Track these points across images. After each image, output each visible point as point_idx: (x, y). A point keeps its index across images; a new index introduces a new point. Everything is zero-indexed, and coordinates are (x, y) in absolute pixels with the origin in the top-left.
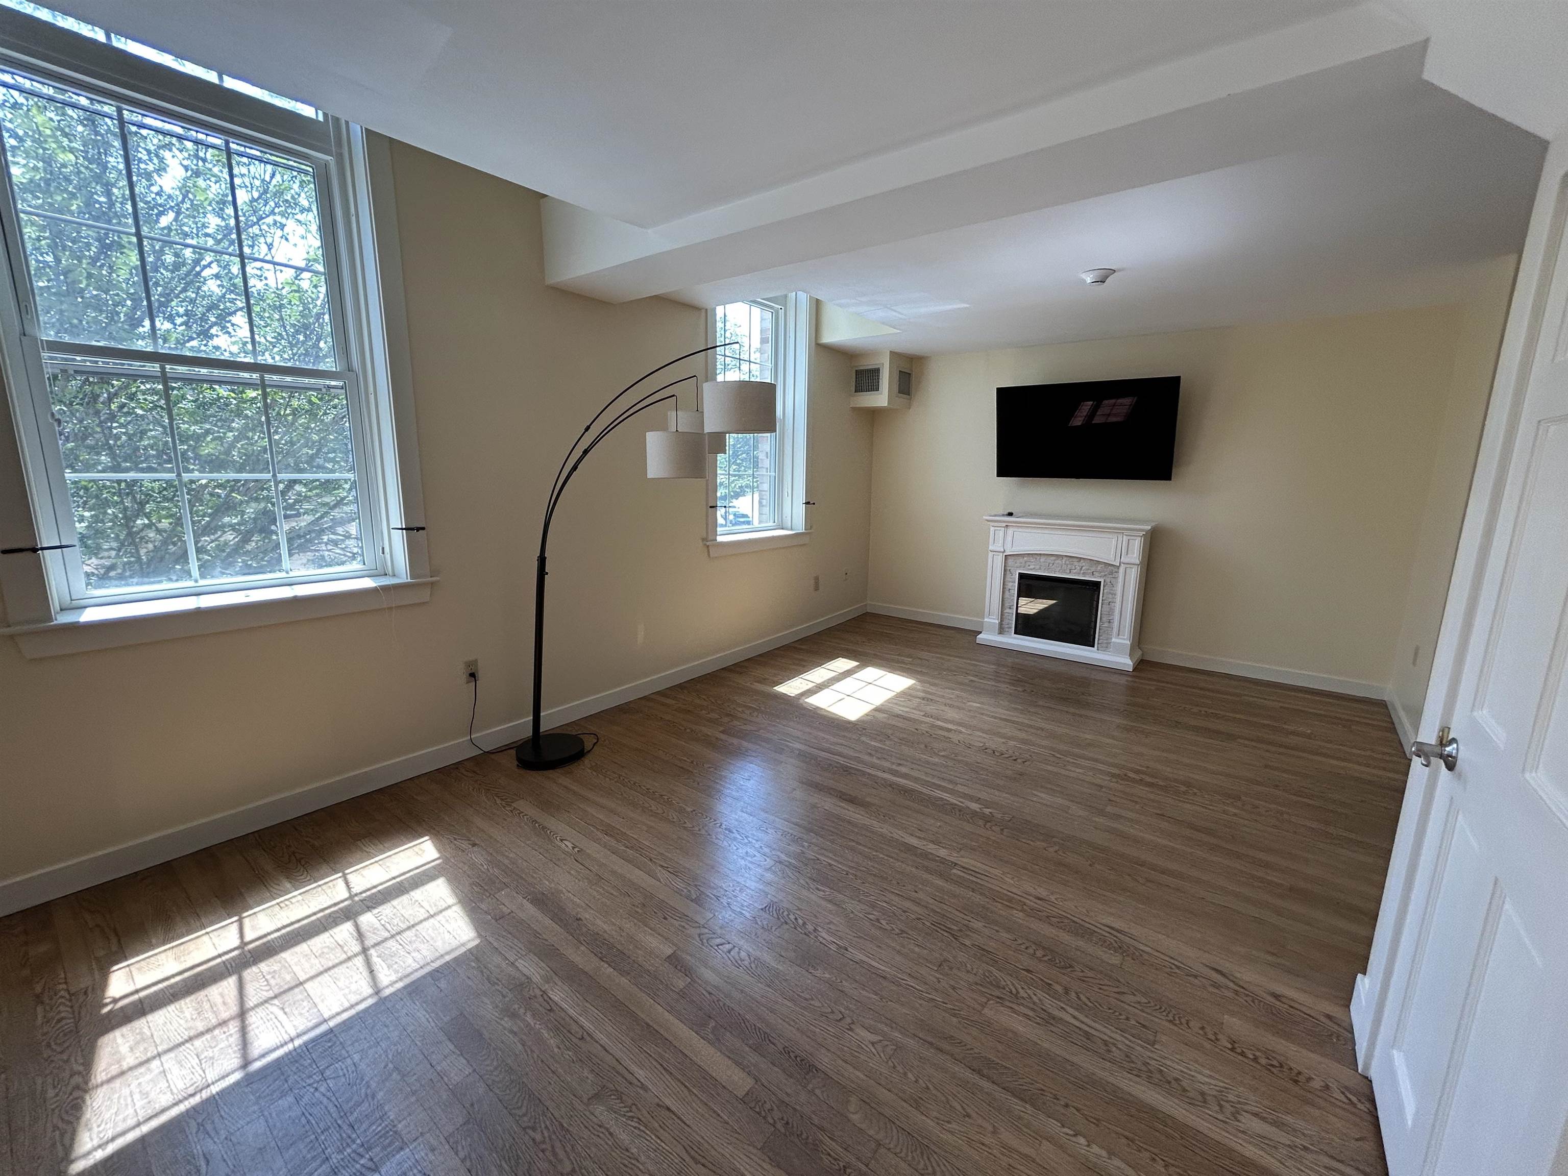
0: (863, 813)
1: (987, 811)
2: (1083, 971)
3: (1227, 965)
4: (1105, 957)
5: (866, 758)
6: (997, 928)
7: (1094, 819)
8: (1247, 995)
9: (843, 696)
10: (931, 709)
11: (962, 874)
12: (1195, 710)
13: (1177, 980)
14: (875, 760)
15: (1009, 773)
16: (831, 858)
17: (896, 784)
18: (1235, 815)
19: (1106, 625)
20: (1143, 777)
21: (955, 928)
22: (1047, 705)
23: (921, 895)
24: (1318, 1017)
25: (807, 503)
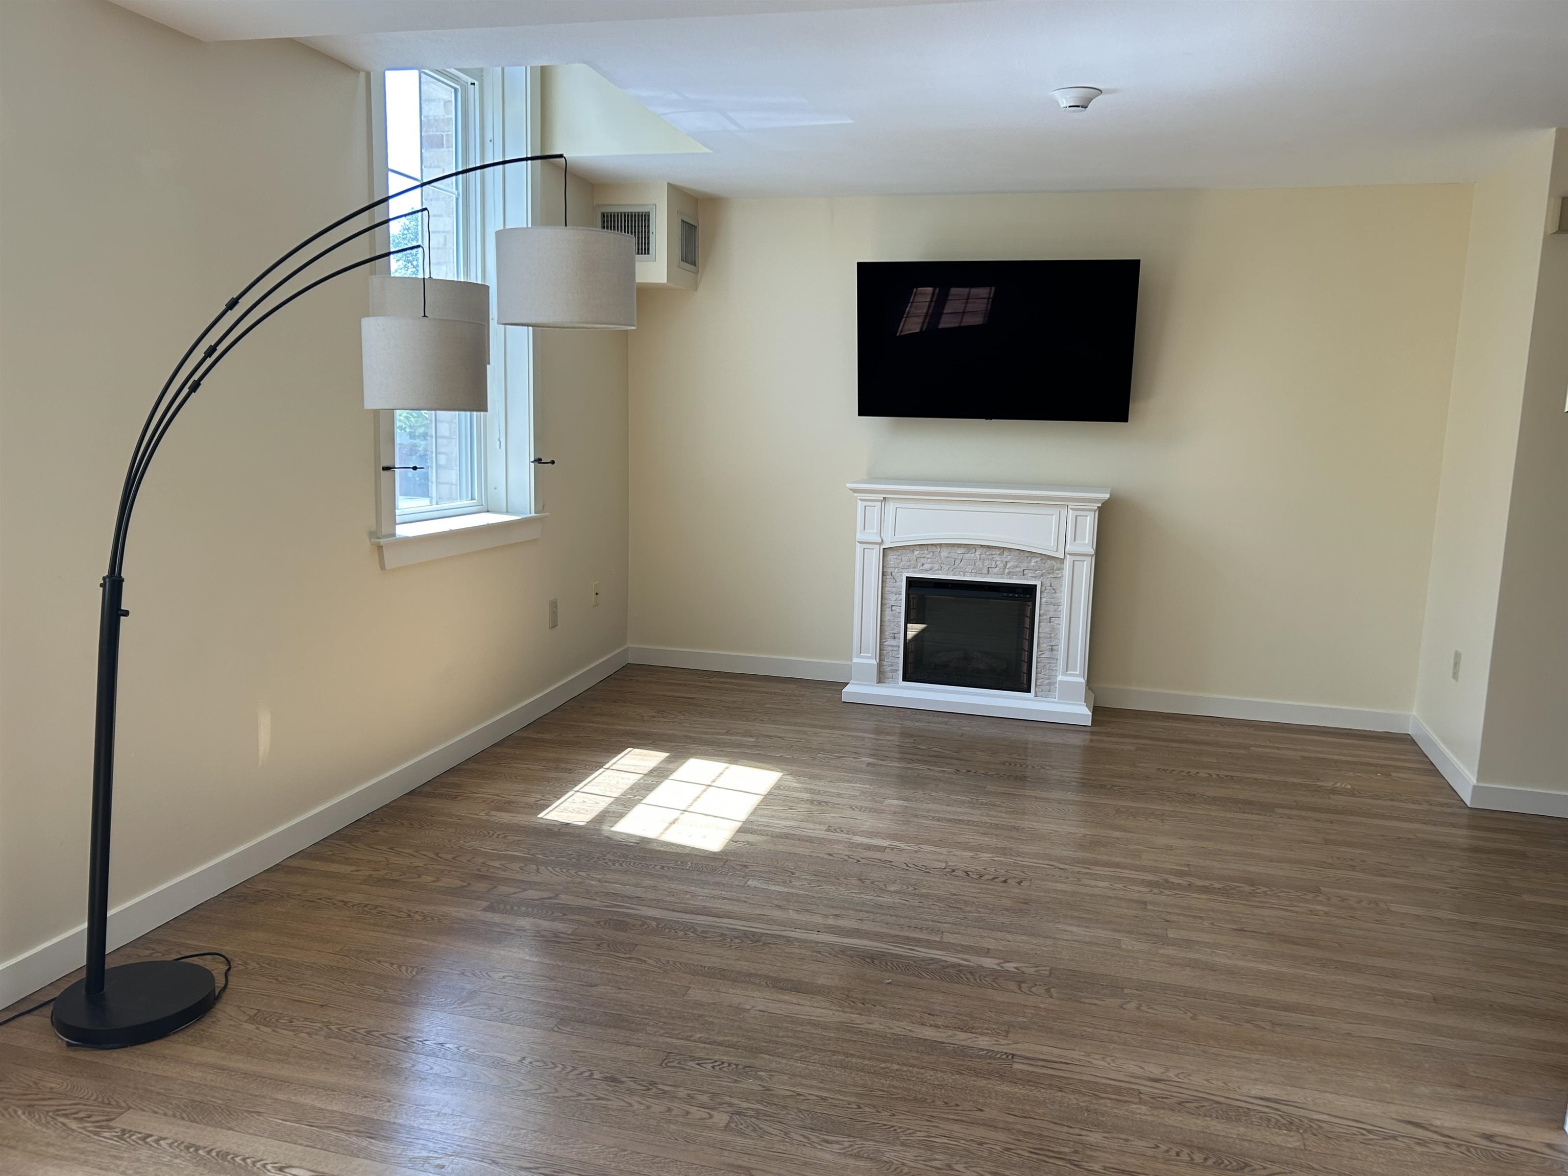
0: (823, 1004)
1: (1010, 966)
2: (1265, 1168)
3: (1419, 1114)
4: (1279, 1140)
5: (777, 914)
6: (1123, 1136)
7: (1161, 951)
8: (1459, 1145)
9: (676, 814)
10: (832, 817)
11: (1031, 1069)
12: (1203, 774)
13: (1378, 1148)
14: (793, 915)
15: (1006, 902)
16: (820, 1088)
17: (851, 949)
18: (1326, 913)
19: (1047, 654)
20: (1191, 879)
21: (1067, 1150)
22: (1000, 790)
23: (988, 1114)
24: (1538, 1150)
25: (538, 461)
